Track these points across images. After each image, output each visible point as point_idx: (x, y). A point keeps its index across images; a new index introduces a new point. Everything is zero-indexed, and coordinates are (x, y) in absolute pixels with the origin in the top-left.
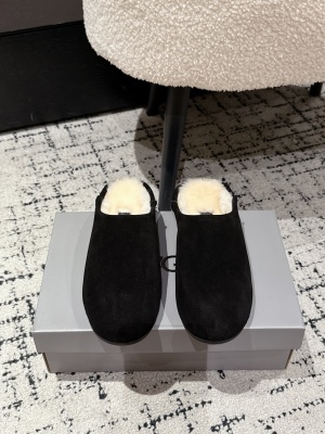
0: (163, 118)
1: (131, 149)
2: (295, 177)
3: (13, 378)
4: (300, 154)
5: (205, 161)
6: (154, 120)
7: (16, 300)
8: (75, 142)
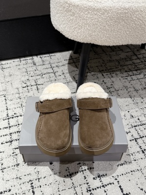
0: (80, 55)
2: (132, 81)
3: (16, 155)
4: (135, 72)
5: (96, 73)
6: (76, 56)
7: (19, 125)
8: (44, 63)
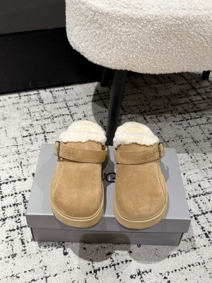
0: (110, 88)
1: (90, 106)
2: (190, 128)
3: (12, 240)
4: (194, 115)
5: (135, 116)
6: (105, 89)
7: (16, 193)
8: (56, 100)
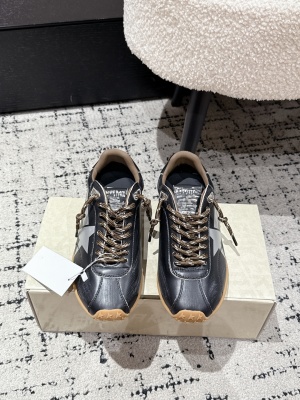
0: (186, 110)
1: (153, 136)
2: (298, 177)
3: (28, 334)
5: (218, 153)
8: (106, 124)
